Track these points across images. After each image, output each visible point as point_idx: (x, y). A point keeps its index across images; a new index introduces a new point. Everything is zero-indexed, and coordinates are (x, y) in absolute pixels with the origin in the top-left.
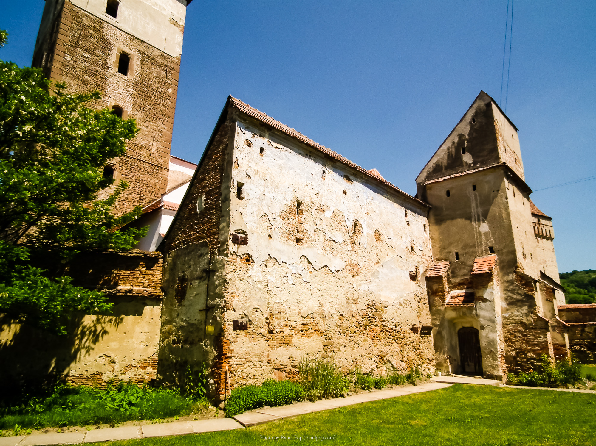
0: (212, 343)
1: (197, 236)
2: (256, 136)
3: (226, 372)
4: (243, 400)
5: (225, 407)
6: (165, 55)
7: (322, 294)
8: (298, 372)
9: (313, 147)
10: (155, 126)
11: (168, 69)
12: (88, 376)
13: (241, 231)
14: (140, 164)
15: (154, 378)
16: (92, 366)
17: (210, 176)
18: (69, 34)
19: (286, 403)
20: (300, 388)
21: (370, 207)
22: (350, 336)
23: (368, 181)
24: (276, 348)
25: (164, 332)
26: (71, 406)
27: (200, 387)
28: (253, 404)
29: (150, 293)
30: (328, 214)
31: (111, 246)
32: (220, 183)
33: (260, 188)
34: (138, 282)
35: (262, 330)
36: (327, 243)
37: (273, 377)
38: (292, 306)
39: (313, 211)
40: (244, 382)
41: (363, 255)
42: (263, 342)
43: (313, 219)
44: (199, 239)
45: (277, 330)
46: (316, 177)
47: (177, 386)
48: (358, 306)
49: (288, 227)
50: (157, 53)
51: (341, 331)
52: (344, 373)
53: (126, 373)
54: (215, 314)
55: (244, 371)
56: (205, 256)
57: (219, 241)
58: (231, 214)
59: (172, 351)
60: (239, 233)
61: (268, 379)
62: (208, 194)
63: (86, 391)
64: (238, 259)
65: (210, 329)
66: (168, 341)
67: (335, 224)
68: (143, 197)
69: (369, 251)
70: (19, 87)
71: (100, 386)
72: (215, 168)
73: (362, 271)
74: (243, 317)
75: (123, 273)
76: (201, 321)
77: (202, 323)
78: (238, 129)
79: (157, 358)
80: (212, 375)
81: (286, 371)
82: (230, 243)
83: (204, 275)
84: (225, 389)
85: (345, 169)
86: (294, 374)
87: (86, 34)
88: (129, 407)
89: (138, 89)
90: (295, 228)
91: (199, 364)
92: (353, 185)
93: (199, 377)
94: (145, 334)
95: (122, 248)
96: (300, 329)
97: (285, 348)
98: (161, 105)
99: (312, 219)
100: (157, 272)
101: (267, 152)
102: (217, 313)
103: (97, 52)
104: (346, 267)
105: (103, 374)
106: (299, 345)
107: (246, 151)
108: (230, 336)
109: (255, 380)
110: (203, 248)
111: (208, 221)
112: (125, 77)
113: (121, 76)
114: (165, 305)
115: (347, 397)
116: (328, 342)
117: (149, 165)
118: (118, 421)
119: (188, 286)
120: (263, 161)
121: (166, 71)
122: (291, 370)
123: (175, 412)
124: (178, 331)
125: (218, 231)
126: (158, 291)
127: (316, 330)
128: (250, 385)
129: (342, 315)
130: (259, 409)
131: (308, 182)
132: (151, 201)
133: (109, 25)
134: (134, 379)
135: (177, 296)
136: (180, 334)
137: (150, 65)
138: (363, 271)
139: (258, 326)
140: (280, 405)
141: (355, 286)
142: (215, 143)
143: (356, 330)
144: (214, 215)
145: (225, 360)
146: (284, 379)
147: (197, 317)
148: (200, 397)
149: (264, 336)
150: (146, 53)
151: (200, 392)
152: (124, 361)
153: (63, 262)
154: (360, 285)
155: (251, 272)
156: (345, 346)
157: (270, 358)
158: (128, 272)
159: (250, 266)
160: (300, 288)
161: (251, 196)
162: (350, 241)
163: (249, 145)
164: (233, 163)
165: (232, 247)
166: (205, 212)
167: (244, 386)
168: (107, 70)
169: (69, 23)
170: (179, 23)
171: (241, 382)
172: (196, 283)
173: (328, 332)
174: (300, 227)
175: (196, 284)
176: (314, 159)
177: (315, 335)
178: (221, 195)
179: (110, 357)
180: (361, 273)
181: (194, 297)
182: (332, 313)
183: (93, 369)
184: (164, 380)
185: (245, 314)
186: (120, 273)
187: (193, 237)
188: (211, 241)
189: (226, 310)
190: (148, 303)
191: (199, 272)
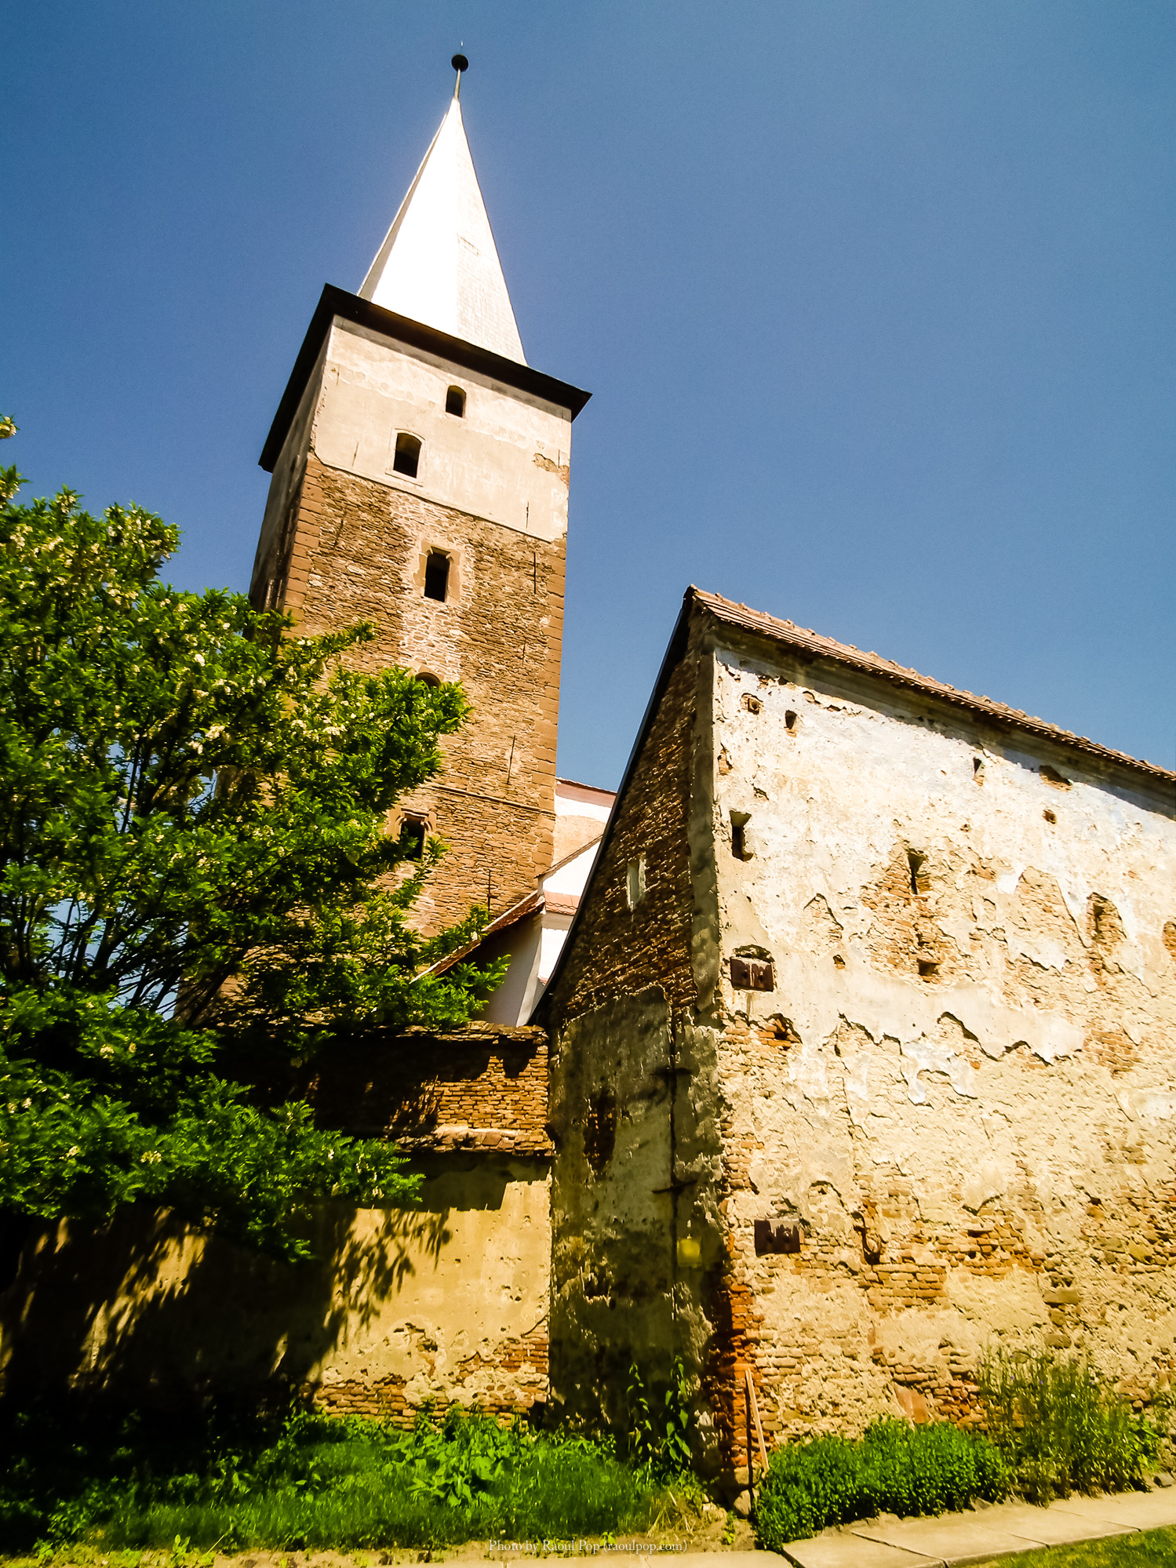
0: (699, 1294)
1: (632, 975)
2: (770, 682)
3: (746, 1391)
4: (808, 1488)
5: (753, 1510)
6: (529, 539)
7: (1022, 1132)
8: (977, 1394)
9: (936, 696)
10: (516, 710)
11: (538, 571)
12: (369, 1387)
13: (754, 950)
14: (486, 808)
15: (542, 1397)
16: (378, 1358)
17: (656, 804)
18: (317, 530)
19: (951, 1506)
20: (992, 1455)
21: (1136, 853)
22: (1133, 1273)
23: (1119, 777)
24: (894, 1313)
25: (560, 1258)
26: (318, 1483)
27: (672, 1436)
28: (842, 1506)
29: (519, 1144)
30: (1007, 884)
31: (417, 1016)
32: (684, 820)
33: (795, 823)
34: (486, 1113)
35: (845, 1254)
36: (1016, 972)
37: (898, 1411)
38: (929, 1173)
39: (960, 878)
40: (807, 1427)
41: (1135, 1003)
42: (853, 1293)
43: (965, 903)
44: (637, 981)
45: (892, 1252)
46: (955, 780)
47: (607, 1430)
48: (1145, 1169)
49: (889, 931)
50: (510, 538)
51: (1100, 1255)
52: (1132, 1402)
53: (468, 1381)
54: (699, 1203)
55: (802, 1389)
56: (657, 1029)
57: (694, 984)
58: (721, 903)
59: (588, 1316)
60: (748, 956)
61: (881, 1419)
62: (654, 855)
63: (362, 1432)
64: (753, 1033)
65: (689, 1248)
66: (574, 1286)
67: (1034, 913)
68: (495, 891)
69: (1156, 988)
70: (195, 639)
71: (400, 1419)
72: (668, 782)
73: (1141, 1055)
74: (783, 1212)
75: (447, 1088)
76: (661, 1227)
77: (665, 1230)
78: (718, 669)
79: (546, 1336)
80: (704, 1398)
81: (937, 1391)
82: (726, 986)
83: (660, 1084)
84: (750, 1448)
85: (1042, 749)
86: (964, 1402)
87: (353, 522)
88: (473, 1493)
89: (472, 629)
90: (912, 930)
91: (662, 1360)
92: (1072, 793)
93: (667, 1402)
94: (511, 1264)
95: (444, 1020)
96: (966, 1248)
97: (923, 1313)
98: (526, 658)
99: (958, 901)
100: (534, 1084)
101: (804, 722)
102: (705, 1198)
103: (378, 558)
104: (1086, 1044)
105: (405, 1382)
106: (970, 1305)
107: (747, 726)
108: (749, 1274)
109: (838, 1421)
110: (651, 1008)
111: (660, 927)
112: (441, 606)
113: (433, 605)
114: (560, 1179)
115: (1156, 1489)
116: (1064, 1293)
117: (505, 807)
118: (443, 1540)
119: (619, 1119)
120: (797, 748)
121: (534, 576)
122: (951, 1388)
123: (603, 1519)
124: (599, 1255)
125: (689, 953)
126: (540, 1138)
127: (1017, 1253)
128: (827, 1436)
129: (1096, 1202)
130: (863, 1522)
131: (935, 795)
132: (515, 897)
133: (401, 494)
134: (487, 1401)
135: (589, 1149)
136: (604, 1263)
137: (496, 569)
138: (1146, 1055)
139: (833, 1240)
140: (929, 1512)
141: (1125, 1106)
142: (661, 716)
143: (1149, 1251)
144: (673, 909)
145: (742, 1351)
146: (933, 1418)
147: (649, 1212)
148: (675, 1471)
149: (854, 1273)
150: (486, 543)
151: (672, 1453)
152: (460, 1343)
153: (296, 1063)
154: (1142, 1101)
155: (793, 1072)
156: (1121, 1307)
157: (879, 1344)
158: (461, 1085)
159: (789, 1053)
160: (948, 1116)
161: (771, 850)
162: (1088, 961)
163: (754, 708)
164: (715, 760)
165: (733, 999)
166: (648, 907)
167: (808, 1441)
168: (400, 596)
169: (317, 507)
170: (557, 463)
171: (797, 1425)
172: (638, 1110)
173: (1057, 1258)
174: (927, 929)
175: (640, 1113)
176: (944, 728)
177: (1017, 1270)
178: (688, 853)
179: (422, 1331)
180: (1137, 1061)
181: (636, 1152)
182: (1061, 1195)
183: (381, 1366)
184: (569, 1407)
185: (787, 1201)
186: (441, 1089)
187: (621, 978)
188: (672, 985)
189: (729, 1190)
190: (515, 1174)
191: (644, 1079)
